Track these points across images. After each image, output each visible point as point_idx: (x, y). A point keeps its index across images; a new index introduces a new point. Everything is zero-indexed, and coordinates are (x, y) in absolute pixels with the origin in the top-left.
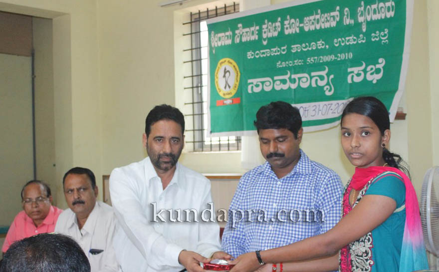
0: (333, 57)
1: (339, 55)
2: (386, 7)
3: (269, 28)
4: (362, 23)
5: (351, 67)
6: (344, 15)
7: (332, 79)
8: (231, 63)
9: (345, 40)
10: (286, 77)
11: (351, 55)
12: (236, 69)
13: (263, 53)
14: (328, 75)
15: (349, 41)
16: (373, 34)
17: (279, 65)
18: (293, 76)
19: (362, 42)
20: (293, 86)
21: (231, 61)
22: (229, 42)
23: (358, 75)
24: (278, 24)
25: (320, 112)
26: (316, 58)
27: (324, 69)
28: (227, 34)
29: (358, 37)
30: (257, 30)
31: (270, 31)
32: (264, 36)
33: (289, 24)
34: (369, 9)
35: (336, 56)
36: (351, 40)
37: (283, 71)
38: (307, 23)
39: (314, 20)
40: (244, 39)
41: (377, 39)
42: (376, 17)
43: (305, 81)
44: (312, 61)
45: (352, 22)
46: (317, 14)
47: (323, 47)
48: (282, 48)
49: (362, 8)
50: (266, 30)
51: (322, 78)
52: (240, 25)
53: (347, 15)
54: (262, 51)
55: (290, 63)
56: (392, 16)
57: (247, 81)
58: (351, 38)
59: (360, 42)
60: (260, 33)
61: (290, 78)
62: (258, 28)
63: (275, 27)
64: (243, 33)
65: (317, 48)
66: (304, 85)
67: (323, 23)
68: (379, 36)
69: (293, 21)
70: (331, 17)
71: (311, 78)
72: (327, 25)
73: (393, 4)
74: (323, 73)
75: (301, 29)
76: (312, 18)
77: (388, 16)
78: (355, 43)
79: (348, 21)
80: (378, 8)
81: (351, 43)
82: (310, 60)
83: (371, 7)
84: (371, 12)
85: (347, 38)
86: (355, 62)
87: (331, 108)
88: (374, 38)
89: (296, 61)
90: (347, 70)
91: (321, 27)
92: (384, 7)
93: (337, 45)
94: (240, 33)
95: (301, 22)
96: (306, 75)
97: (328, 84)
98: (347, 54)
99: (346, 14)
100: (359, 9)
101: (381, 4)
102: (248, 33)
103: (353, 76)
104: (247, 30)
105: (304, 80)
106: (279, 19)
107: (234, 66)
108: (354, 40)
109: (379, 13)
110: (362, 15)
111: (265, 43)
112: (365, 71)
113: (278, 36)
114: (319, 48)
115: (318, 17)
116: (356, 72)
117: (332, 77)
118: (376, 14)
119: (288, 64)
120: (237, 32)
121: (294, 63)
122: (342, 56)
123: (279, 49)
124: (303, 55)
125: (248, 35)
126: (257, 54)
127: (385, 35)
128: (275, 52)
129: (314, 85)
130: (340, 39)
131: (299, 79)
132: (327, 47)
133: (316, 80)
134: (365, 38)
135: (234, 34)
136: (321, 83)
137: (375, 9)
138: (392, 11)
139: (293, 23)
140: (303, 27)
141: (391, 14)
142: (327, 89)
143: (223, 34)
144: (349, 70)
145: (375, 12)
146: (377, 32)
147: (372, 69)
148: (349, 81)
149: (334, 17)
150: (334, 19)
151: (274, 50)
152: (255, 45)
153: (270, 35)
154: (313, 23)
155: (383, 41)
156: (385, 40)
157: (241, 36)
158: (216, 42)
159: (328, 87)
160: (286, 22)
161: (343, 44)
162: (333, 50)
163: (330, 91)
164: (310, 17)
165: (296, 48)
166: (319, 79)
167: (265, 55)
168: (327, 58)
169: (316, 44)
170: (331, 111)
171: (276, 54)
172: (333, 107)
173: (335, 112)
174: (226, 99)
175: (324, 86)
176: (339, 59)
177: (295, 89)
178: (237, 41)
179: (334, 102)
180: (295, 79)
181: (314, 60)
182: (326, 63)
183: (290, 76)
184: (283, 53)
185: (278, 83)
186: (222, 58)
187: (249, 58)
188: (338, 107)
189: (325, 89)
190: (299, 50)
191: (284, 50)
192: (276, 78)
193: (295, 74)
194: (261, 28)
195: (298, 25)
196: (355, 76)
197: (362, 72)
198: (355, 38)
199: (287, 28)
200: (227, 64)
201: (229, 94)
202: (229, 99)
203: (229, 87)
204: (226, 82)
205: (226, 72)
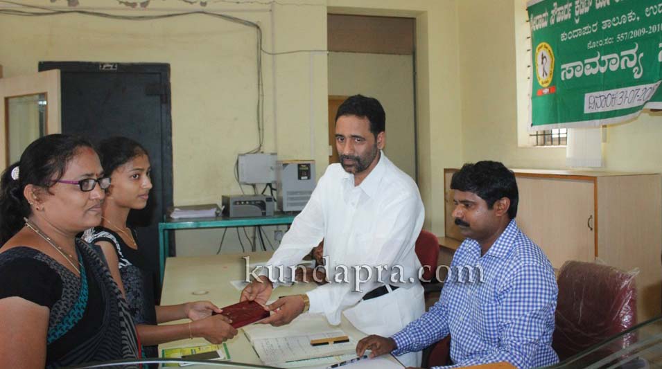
0: (643, 31)
1: (650, 27)
3: (581, 3)
7: (642, 58)
8: (547, 48)
9: (658, 7)
10: (596, 60)
12: (551, 54)
13: (576, 33)
14: (638, 53)
15: (661, 9)
17: (591, 45)
18: (603, 58)
20: (603, 70)
21: (547, 45)
22: (545, 24)
25: (627, 99)
26: (626, 33)
27: (634, 47)
28: (544, 15)
30: (570, 8)
31: (582, 7)
32: (577, 13)
35: (648, 30)
37: (592, 54)
40: (558, 20)
43: (614, 63)
44: (622, 38)
47: (634, 19)
48: (594, 25)
50: (578, 6)
51: (631, 57)
52: (556, 4)
54: (574, 31)
55: (600, 43)
57: (560, 67)
60: (573, 8)
61: (600, 60)
62: (571, 5)
63: (587, 2)
64: (558, 12)
65: (627, 21)
66: (613, 68)
71: (621, 58)
74: (633, 52)
85: (660, 5)
87: (638, 95)
89: (606, 40)
90: (658, 46)
93: (648, 15)
94: (555, 13)
96: (616, 55)
97: (637, 65)
98: (659, 25)
102: (562, 12)
104: (561, 8)
105: (614, 61)
107: (550, 51)
111: (577, 21)
113: (589, 11)
114: (630, 21)
117: (642, 55)
119: (598, 44)
120: (553, 12)
121: (604, 42)
122: (654, 29)
123: (590, 27)
124: (613, 32)
125: (562, 14)
126: (570, 35)
128: (587, 31)
129: (623, 67)
130: (652, 8)
131: (609, 60)
132: (638, 18)
133: (626, 60)
135: (550, 15)
136: (631, 64)
142: (636, 70)
143: (540, 16)
144: (660, 45)
148: (660, 59)
151: (585, 28)
152: (568, 25)
153: (582, 12)
157: (556, 16)
158: (535, 25)
159: (637, 68)
161: (655, 13)
162: (644, 23)
163: (638, 73)
165: (606, 24)
166: (628, 59)
167: (577, 36)
168: (637, 33)
169: (627, 16)
170: (637, 98)
171: (587, 33)
172: (640, 93)
173: (642, 98)
174: (544, 88)
175: (633, 67)
176: (650, 33)
177: (604, 73)
178: (552, 22)
179: (642, 87)
180: (604, 61)
181: (625, 36)
182: (637, 39)
183: (600, 58)
184: (594, 31)
185: (588, 66)
186: (540, 42)
187: (562, 40)
188: (646, 91)
189: (634, 71)
190: (609, 27)
191: (595, 28)
192: (586, 61)
193: (605, 54)
194: (574, 5)
199: (598, 2)
200: (545, 50)
201: (546, 82)
202: (547, 87)
203: (546, 74)
204: (544, 69)
205: (543, 57)
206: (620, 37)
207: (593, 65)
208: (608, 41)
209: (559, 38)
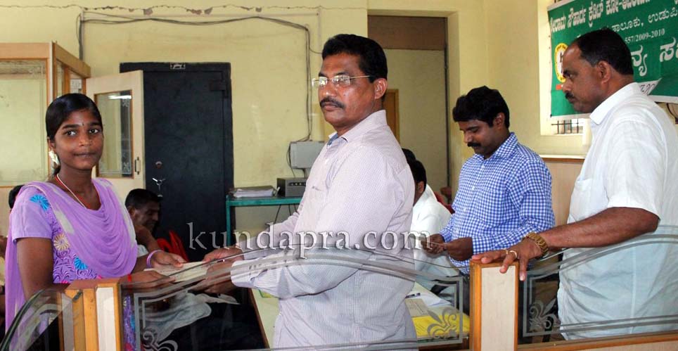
0: (647, 35)
1: (653, 32)
3: (594, 9)
5: (663, 44)
7: (646, 58)
8: (564, 47)
9: (659, 15)
11: (664, 32)
14: (643, 54)
15: (661, 16)
19: (674, 16)
21: (564, 45)
22: (563, 27)
23: (669, 52)
24: (601, 5)
26: (632, 37)
27: (639, 49)
28: (563, 18)
29: (671, 11)
30: (585, 13)
31: (595, 13)
32: (590, 18)
33: (610, 4)
35: (651, 34)
36: (664, 15)
38: (625, 1)
40: (575, 24)
44: (629, 41)
47: (639, 25)
50: (591, 12)
51: (637, 58)
52: (572, 10)
58: (664, 12)
59: (672, 16)
60: (587, 14)
62: (585, 10)
63: (599, 8)
64: (574, 17)
65: (633, 26)
74: (639, 53)
75: (620, 7)
78: (667, 17)
81: (664, 18)
85: (660, 13)
86: (667, 40)
90: (660, 48)
91: (637, 4)
93: (651, 22)
94: (572, 17)
97: (642, 64)
98: (660, 31)
103: (664, 54)
104: (577, 13)
108: (667, 14)
111: (591, 25)
112: (675, 48)
113: (601, 17)
114: (635, 26)
116: (667, 50)
117: (646, 56)
120: (570, 16)
122: (655, 33)
125: (577, 18)
130: (653, 15)
132: (642, 24)
134: (677, 11)
135: (567, 19)
136: (637, 63)
139: (613, 2)
140: (622, 5)
142: (641, 69)
143: (559, 20)
144: (662, 48)
148: (661, 60)
153: (595, 17)
154: (630, 1)
157: (573, 20)
158: (554, 27)
159: (642, 67)
160: (608, 2)
161: (656, 20)
162: (648, 28)
163: (643, 71)
165: (616, 28)
168: (642, 37)
169: (633, 22)
172: (645, 88)
175: (640, 66)
176: (653, 37)
178: (569, 25)
179: (646, 83)
181: (631, 39)
182: (641, 42)
186: (559, 43)
189: (639, 69)
194: (588, 11)
195: (617, 3)
196: (666, 54)
197: (672, 49)
198: (667, 12)
199: (608, 8)
200: (562, 49)
205: (562, 56)
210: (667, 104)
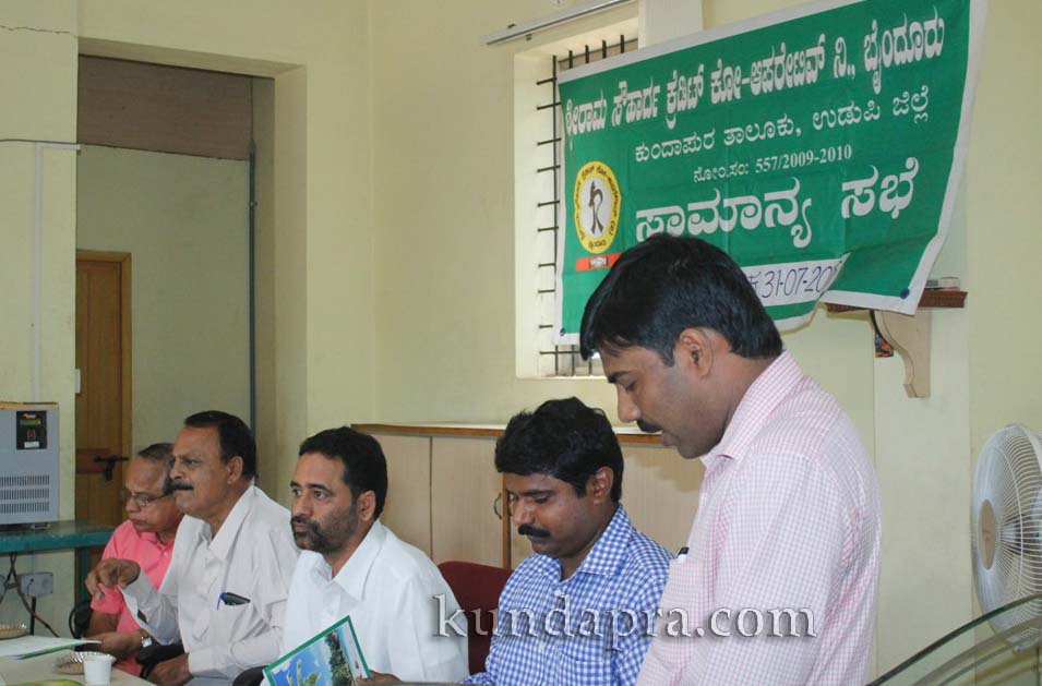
0: (810, 157)
1: (824, 150)
2: (924, 32)
3: (681, 88)
4: (872, 72)
5: (849, 179)
6: (836, 54)
7: (808, 208)
8: (604, 173)
9: (837, 114)
10: (712, 204)
11: (849, 151)
12: (612, 186)
13: (668, 149)
14: (800, 199)
15: (844, 116)
16: (896, 99)
17: (701, 175)
18: (727, 203)
19: (872, 119)
20: (727, 226)
21: (605, 168)
22: (600, 123)
23: (864, 198)
24: (699, 79)
25: (781, 288)
26: (775, 158)
27: (792, 186)
28: (598, 104)
29: (864, 108)
30: (657, 96)
31: (683, 96)
32: (671, 108)
33: (721, 79)
34: (887, 38)
35: (818, 154)
36: (849, 115)
37: (705, 191)
38: (757, 76)
39: (773, 67)
40: (630, 117)
41: (905, 112)
42: (903, 57)
43: (750, 213)
44: (766, 167)
45: (852, 70)
46: (778, 53)
47: (790, 132)
48: (706, 136)
49: (874, 36)
50: (673, 94)
51: (786, 205)
52: (623, 84)
53: (841, 55)
54: (664, 144)
55: (721, 172)
56: (938, 54)
57: (635, 215)
58: (849, 109)
59: (868, 119)
60: (662, 99)
61: (720, 207)
62: (657, 89)
63: (693, 87)
64: (629, 102)
65: (777, 134)
66: (750, 224)
67: (790, 74)
68: (909, 103)
69: (728, 71)
70: (807, 59)
71: (765, 205)
72: (799, 79)
73: (942, 24)
74: (789, 195)
75: (745, 89)
76: (767, 63)
77: (930, 55)
78: (857, 121)
79: (842, 69)
80: (907, 34)
81: (850, 122)
82: (762, 163)
83: (892, 33)
84: (893, 46)
85: (841, 111)
86: (857, 169)
87: (804, 279)
88: (897, 109)
89: (732, 167)
90: (841, 187)
91: (785, 85)
92: (921, 31)
93: (818, 127)
94: (622, 103)
95: (746, 73)
96: (753, 199)
97: (799, 220)
98: (840, 149)
99: (838, 51)
100: (867, 38)
101: (916, 26)
102: (639, 102)
103: (852, 202)
104: (637, 94)
105: (750, 210)
106: (701, 68)
107: (610, 179)
108: (856, 115)
109: (910, 48)
110: (872, 54)
111: (671, 124)
112: (877, 189)
113: (697, 107)
114: (782, 134)
115: (779, 60)
116: (858, 192)
117: (808, 203)
118: (903, 50)
119: (716, 175)
120: (617, 100)
121: (729, 171)
122: (830, 154)
123: (698, 139)
124: (747, 152)
125: (636, 106)
126: (656, 151)
127: (922, 101)
128: (692, 146)
129: (770, 223)
130: (825, 113)
131: (740, 208)
132: (798, 131)
133: (775, 212)
134: (879, 108)
135: (611, 105)
136: (786, 219)
137: (900, 39)
138: (939, 42)
139: (728, 76)
140: (748, 85)
141: (936, 49)
142: (798, 232)
143: (588, 106)
144: (846, 186)
145: (900, 47)
146: (906, 94)
147: (891, 184)
148: (845, 214)
149: (812, 59)
150: (813, 65)
151: (689, 140)
152: (651, 130)
153: (682, 106)
154: (769, 76)
155: (918, 116)
156: (921, 113)
157: (625, 108)
158: (576, 123)
159: (799, 227)
160: (715, 75)
161: (831, 125)
162: (810, 141)
163: (803, 237)
164: (765, 61)
165: (733, 136)
166: (780, 210)
167: (670, 154)
168: (797, 159)
169: (776, 125)
170: (803, 286)
171: (692, 150)
172: (809, 276)
173: (813, 287)
174: (595, 256)
175: (793, 224)
176: (823, 161)
177: (730, 233)
178: (617, 120)
179: (811, 264)
180: (730, 208)
181: (772, 162)
182: (796, 172)
183: (721, 202)
184: (708, 147)
185: (696, 217)
186: (587, 162)
187: (639, 160)
188: (820, 275)
189: (793, 233)
190: (740, 141)
191: (709, 141)
192: (692, 207)
193: (731, 195)
194: (664, 91)
195: (738, 80)
196: (856, 201)
197: (870, 192)
198: (857, 109)
199: (716, 90)
200: (595, 176)
201: (601, 244)
202: (601, 255)
203: (601, 228)
204: (595, 217)
205: (594, 192)
206: (763, 164)
207: (707, 215)
208: (738, 169)
209: (632, 154)
210: (872, 312)
